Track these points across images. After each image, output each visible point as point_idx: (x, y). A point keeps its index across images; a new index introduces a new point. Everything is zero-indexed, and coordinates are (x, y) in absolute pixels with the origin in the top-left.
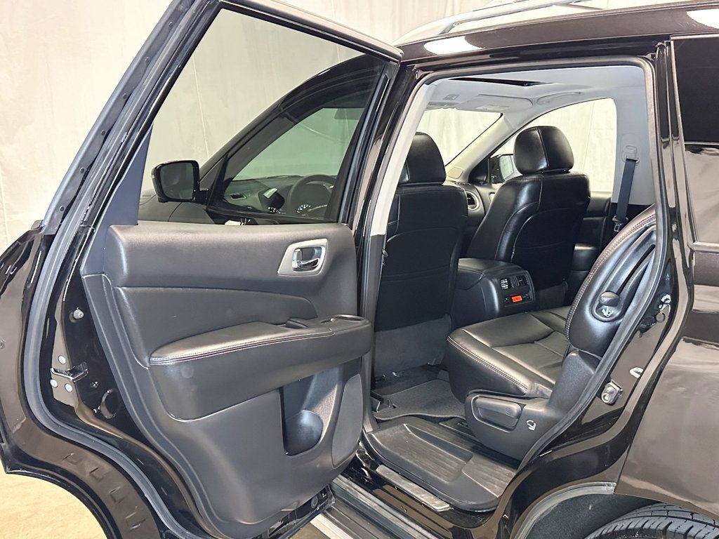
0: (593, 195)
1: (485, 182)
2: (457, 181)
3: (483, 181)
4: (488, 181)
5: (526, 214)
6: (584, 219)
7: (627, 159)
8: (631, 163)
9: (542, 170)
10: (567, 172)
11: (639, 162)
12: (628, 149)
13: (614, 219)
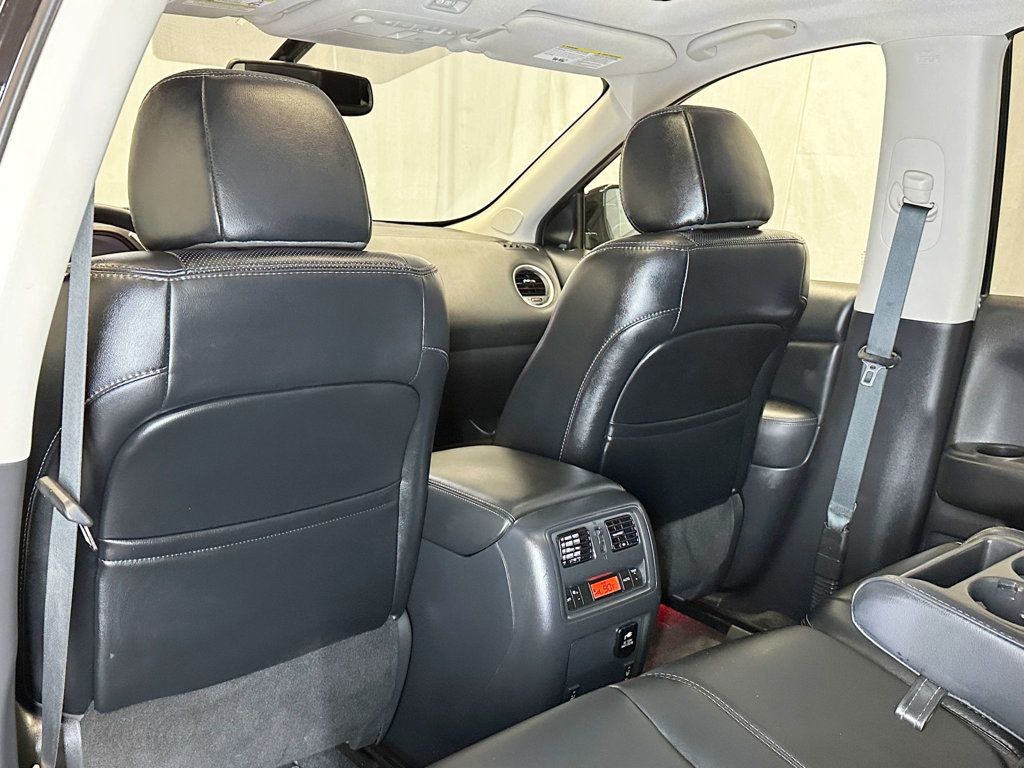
0: (815, 290)
1: (571, 246)
2: (511, 239)
3: (566, 242)
4: (578, 243)
5: (644, 341)
7: (905, 204)
8: (913, 215)
9: (690, 223)
10: (755, 230)
11: (936, 212)
12: (911, 178)
13: (861, 354)
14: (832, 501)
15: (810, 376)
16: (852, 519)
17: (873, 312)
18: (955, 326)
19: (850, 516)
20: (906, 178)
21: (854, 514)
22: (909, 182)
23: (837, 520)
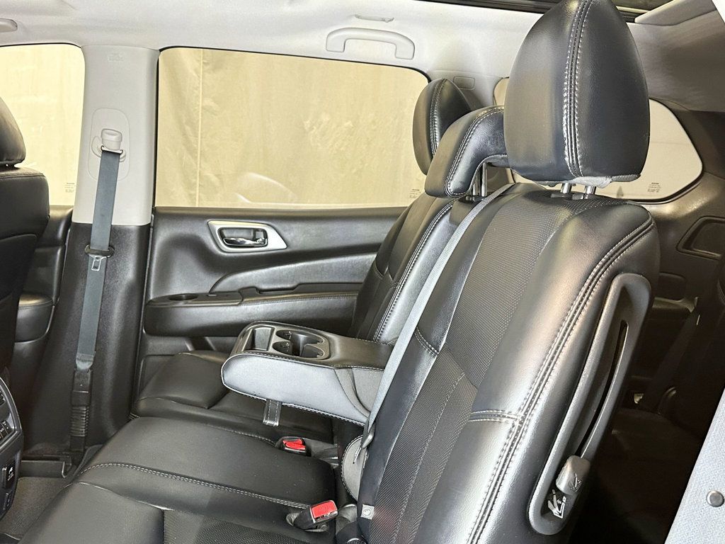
6: (37, 251)
7: (103, 151)
8: (110, 158)
10: (12, 167)
11: (125, 156)
12: (108, 134)
13: (86, 250)
14: (78, 353)
15: (42, 272)
16: (94, 362)
17: (92, 223)
18: (141, 228)
19: (92, 359)
20: (105, 134)
21: (95, 358)
22: (107, 137)
23: (83, 366)
